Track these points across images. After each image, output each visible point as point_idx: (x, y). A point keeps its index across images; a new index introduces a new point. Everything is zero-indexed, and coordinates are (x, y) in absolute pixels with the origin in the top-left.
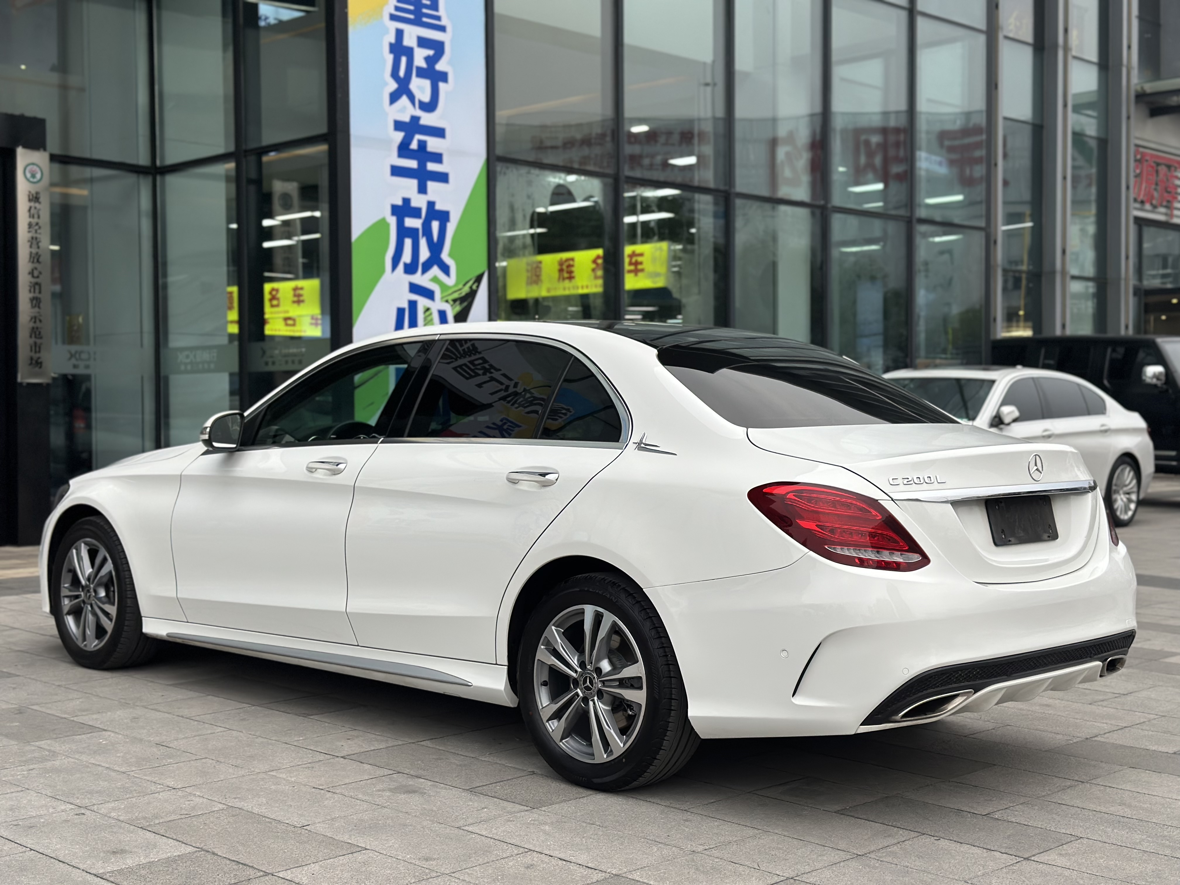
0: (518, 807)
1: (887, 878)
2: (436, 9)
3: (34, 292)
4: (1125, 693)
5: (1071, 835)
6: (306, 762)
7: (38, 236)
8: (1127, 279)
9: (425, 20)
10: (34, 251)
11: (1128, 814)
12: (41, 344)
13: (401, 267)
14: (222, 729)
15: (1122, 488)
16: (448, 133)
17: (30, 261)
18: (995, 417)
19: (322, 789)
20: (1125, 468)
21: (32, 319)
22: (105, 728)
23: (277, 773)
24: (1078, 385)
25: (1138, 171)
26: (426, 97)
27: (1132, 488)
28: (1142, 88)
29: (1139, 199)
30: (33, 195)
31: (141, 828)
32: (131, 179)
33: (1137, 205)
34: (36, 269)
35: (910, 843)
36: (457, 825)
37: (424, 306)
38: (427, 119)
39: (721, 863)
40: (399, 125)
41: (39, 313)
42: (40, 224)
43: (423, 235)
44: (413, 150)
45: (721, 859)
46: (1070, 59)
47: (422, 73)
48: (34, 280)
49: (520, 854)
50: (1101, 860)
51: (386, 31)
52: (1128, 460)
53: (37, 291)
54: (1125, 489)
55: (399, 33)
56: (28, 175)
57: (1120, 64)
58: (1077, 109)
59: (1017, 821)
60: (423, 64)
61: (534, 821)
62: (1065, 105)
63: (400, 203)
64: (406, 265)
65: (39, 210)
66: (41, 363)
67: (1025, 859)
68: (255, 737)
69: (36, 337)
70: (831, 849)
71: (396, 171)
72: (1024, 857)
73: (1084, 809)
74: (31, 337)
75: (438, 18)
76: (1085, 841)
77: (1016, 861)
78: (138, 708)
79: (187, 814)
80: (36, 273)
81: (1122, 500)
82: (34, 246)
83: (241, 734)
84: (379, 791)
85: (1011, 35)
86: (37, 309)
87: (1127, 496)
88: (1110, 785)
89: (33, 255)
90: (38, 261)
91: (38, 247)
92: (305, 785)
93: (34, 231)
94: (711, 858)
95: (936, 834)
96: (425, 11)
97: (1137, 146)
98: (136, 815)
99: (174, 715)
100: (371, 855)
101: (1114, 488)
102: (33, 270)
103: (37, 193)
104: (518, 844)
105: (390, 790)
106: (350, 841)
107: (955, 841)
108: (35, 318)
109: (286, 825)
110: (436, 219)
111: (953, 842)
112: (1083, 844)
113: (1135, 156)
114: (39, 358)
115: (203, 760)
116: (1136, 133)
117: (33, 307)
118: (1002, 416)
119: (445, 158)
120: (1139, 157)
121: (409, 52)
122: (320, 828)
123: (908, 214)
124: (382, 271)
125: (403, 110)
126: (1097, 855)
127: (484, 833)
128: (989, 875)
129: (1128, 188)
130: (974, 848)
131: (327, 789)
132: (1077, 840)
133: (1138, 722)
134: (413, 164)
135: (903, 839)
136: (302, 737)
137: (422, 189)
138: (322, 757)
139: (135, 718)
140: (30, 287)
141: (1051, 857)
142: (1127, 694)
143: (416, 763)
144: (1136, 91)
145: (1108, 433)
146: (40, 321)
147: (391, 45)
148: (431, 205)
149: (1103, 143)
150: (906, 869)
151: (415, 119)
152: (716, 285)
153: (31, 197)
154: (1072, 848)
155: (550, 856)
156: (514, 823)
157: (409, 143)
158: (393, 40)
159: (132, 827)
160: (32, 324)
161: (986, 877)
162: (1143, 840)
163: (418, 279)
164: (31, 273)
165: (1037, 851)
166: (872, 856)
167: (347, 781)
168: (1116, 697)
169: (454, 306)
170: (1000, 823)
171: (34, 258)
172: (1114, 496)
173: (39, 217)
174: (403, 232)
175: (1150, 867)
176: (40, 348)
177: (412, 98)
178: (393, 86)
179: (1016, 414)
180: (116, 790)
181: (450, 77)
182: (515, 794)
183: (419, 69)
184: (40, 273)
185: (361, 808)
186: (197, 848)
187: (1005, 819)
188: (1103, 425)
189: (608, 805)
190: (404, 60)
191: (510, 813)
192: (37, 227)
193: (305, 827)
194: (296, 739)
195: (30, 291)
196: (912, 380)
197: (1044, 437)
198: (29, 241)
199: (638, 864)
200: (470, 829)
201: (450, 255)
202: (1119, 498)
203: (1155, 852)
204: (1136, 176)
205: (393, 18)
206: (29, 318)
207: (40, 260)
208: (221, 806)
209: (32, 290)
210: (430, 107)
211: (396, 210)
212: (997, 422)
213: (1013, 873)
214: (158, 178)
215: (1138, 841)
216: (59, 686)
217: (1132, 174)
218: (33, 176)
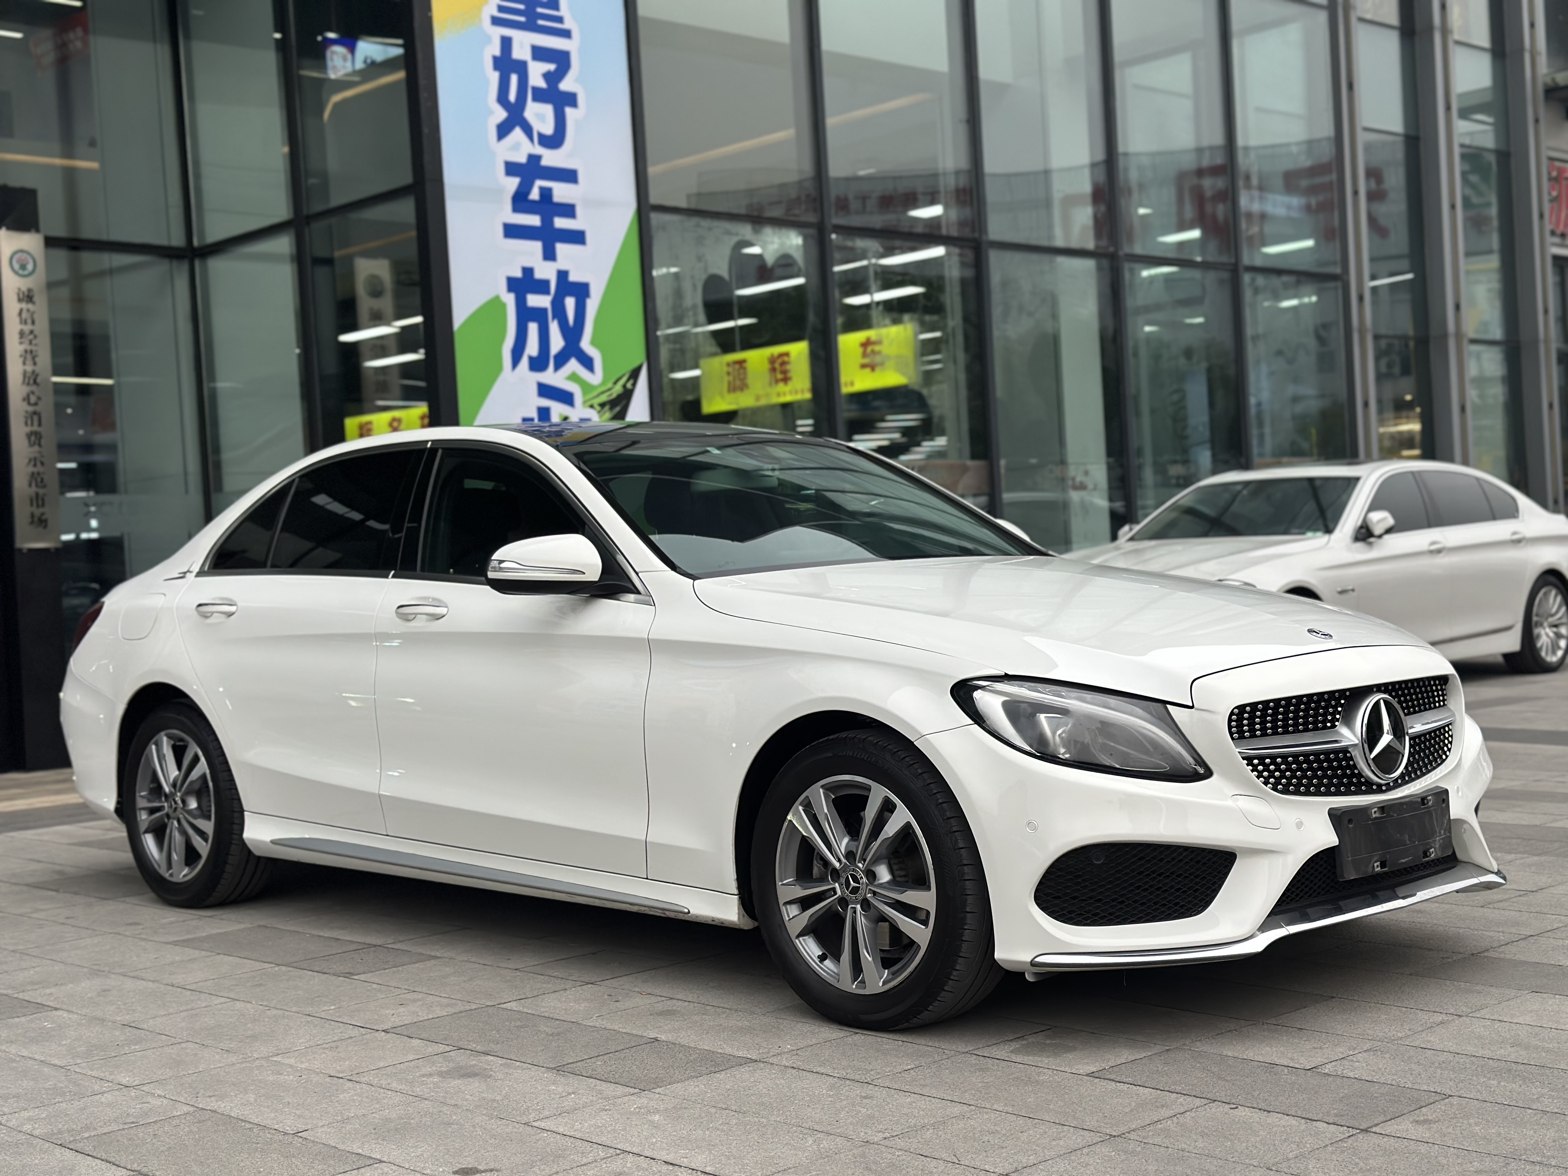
0: (621, 1090)
1: (1150, 1167)
2: (557, 8)
3: (32, 424)
4: (1534, 889)
5: (1435, 1092)
6: (330, 1041)
7: (34, 348)
8: (1547, 341)
9: (541, 22)
10: (29, 368)
11: (1523, 1060)
12: (44, 495)
13: (524, 362)
14: (223, 1000)
15: (1546, 619)
16: (581, 176)
17: (24, 382)
18: (1361, 527)
19: (342, 1078)
20: (1550, 591)
21: (30, 461)
22: (58, 1006)
23: (283, 1058)
24: (1478, 479)
25: (1554, 194)
26: (548, 129)
27: (1560, 618)
28: (1553, 80)
29: (1559, 231)
30: (23, 293)
31: (61, 1145)
32: (162, 266)
33: (1557, 240)
34: (33, 393)
35: (1193, 1114)
36: (525, 1119)
37: (560, 415)
38: (550, 158)
39: (904, 1157)
40: (511, 169)
41: (40, 452)
42: (36, 332)
43: (554, 318)
44: (534, 202)
45: (906, 1151)
46: (1451, 45)
47: (540, 96)
48: (31, 409)
49: (608, 1157)
50: (1477, 1128)
51: (488, 39)
52: (1552, 579)
53: (36, 423)
54: (1551, 620)
55: (506, 43)
56: (16, 266)
57: (1521, 49)
58: (1465, 114)
59: (1357, 1076)
60: (542, 84)
61: (640, 1108)
62: (1448, 108)
63: (518, 274)
64: (531, 359)
65: (33, 313)
66: (46, 521)
67: (1362, 1130)
68: (267, 1008)
69: (37, 486)
70: (1072, 1129)
71: (512, 231)
72: (1361, 1128)
73: (1458, 1054)
74: (30, 485)
75: (560, 20)
76: (1455, 1100)
77: (1347, 1135)
78: (113, 976)
79: (133, 1123)
80: (33, 399)
81: (1547, 635)
82: (29, 361)
83: (249, 1006)
84: (424, 1076)
85: (1368, 16)
86: (36, 448)
87: (1555, 629)
88: (1501, 1018)
89: (28, 375)
90: (35, 382)
91: (35, 364)
92: (318, 1074)
93: (27, 342)
94: (890, 1150)
95: (1233, 1101)
96: (540, 10)
97: (1551, 159)
98: (60, 1126)
99: (161, 983)
100: (386, 1169)
101: (1535, 619)
102: (28, 395)
103: (30, 290)
104: (609, 1143)
105: (441, 1074)
106: (360, 1151)
107: (1260, 1109)
108: (35, 459)
109: (274, 1132)
110: (571, 295)
111: (1257, 1110)
112: (1452, 1105)
113: (1549, 173)
114: (43, 514)
115: (183, 1044)
116: (1547, 142)
117: (31, 445)
118: (1371, 526)
119: (579, 211)
120: (1554, 174)
121: (521, 68)
122: (324, 1134)
123: (1233, 260)
124: (499, 368)
125: (516, 147)
126: (1471, 1121)
127: (561, 1130)
128: (1304, 1157)
129: (1541, 216)
130: (1287, 1118)
131: (349, 1078)
132: (1444, 1099)
133: (1549, 928)
134: (534, 220)
135: (1182, 1110)
136: (334, 1005)
137: (549, 255)
138: (356, 1032)
139: (105, 991)
140: (26, 418)
141: (1404, 1126)
142: (1536, 891)
143: (488, 1034)
144: (1545, 85)
145: (1522, 544)
146: (42, 464)
147: (495, 59)
148: (562, 275)
149: (1504, 156)
150: (1181, 1153)
151: (534, 159)
152: (969, 369)
153: (21, 296)
154: (1435, 1111)
155: (651, 1158)
156: (610, 1113)
157: (528, 192)
158: (497, 52)
159: (47, 1145)
160: (31, 469)
161: (1300, 1160)
162: (1543, 1095)
163: (550, 377)
164: (27, 399)
165: (1382, 1119)
166: (1132, 1136)
167: (382, 1064)
168: (1520, 896)
169: (602, 413)
170: (1330, 1079)
171: (29, 378)
172: (1536, 631)
173: (33, 323)
174: (525, 314)
175: (1551, 1134)
176: (43, 500)
177: (528, 130)
178: (501, 114)
179: (1391, 521)
180: (43, 1092)
181: (581, 100)
182: (621, 1071)
183: (535, 90)
184: (39, 398)
185: (391, 1102)
186: (132, 1171)
187: (1339, 1073)
188: (1514, 533)
189: (755, 1081)
190: (514, 79)
191: (607, 1099)
192: (31, 337)
193: (300, 1134)
194: (326, 1008)
195: (26, 424)
196: (1247, 484)
197: (1431, 552)
198: (21, 356)
199: (781, 1164)
200: (542, 1124)
201: (593, 343)
202: (1543, 632)
203: (1560, 1112)
204: (1553, 200)
205: (496, 21)
206: (27, 461)
207: (39, 380)
208: (186, 1109)
209: (29, 422)
210: (554, 141)
211: (513, 284)
212: (1364, 534)
213: (1343, 1152)
214: (197, 263)
215: (1535, 1097)
216: (13, 951)
217: (1546, 198)
218: (23, 267)
